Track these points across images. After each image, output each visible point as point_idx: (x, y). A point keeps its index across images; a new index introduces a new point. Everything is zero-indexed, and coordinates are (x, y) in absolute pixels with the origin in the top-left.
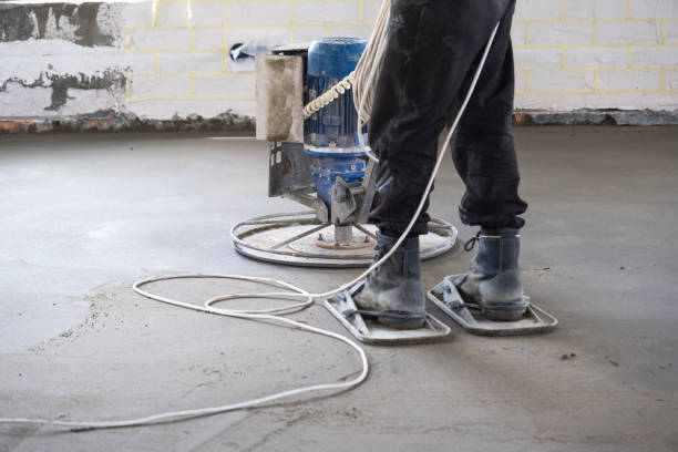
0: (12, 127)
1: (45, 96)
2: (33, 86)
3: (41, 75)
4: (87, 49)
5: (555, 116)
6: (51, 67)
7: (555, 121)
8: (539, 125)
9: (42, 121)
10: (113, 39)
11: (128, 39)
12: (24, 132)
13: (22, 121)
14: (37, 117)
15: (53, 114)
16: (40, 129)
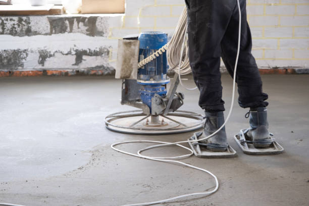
0: (57, 73)
1: (73, 59)
2: (67, 54)
3: (71, 49)
4: (92, 37)
5: (306, 70)
6: (75, 46)
7: (306, 72)
8: (298, 74)
9: (71, 70)
10: (104, 33)
11: (110, 34)
12: (63, 75)
13: (62, 70)
14: (68, 69)
15: (76, 67)
16: (70, 74)
